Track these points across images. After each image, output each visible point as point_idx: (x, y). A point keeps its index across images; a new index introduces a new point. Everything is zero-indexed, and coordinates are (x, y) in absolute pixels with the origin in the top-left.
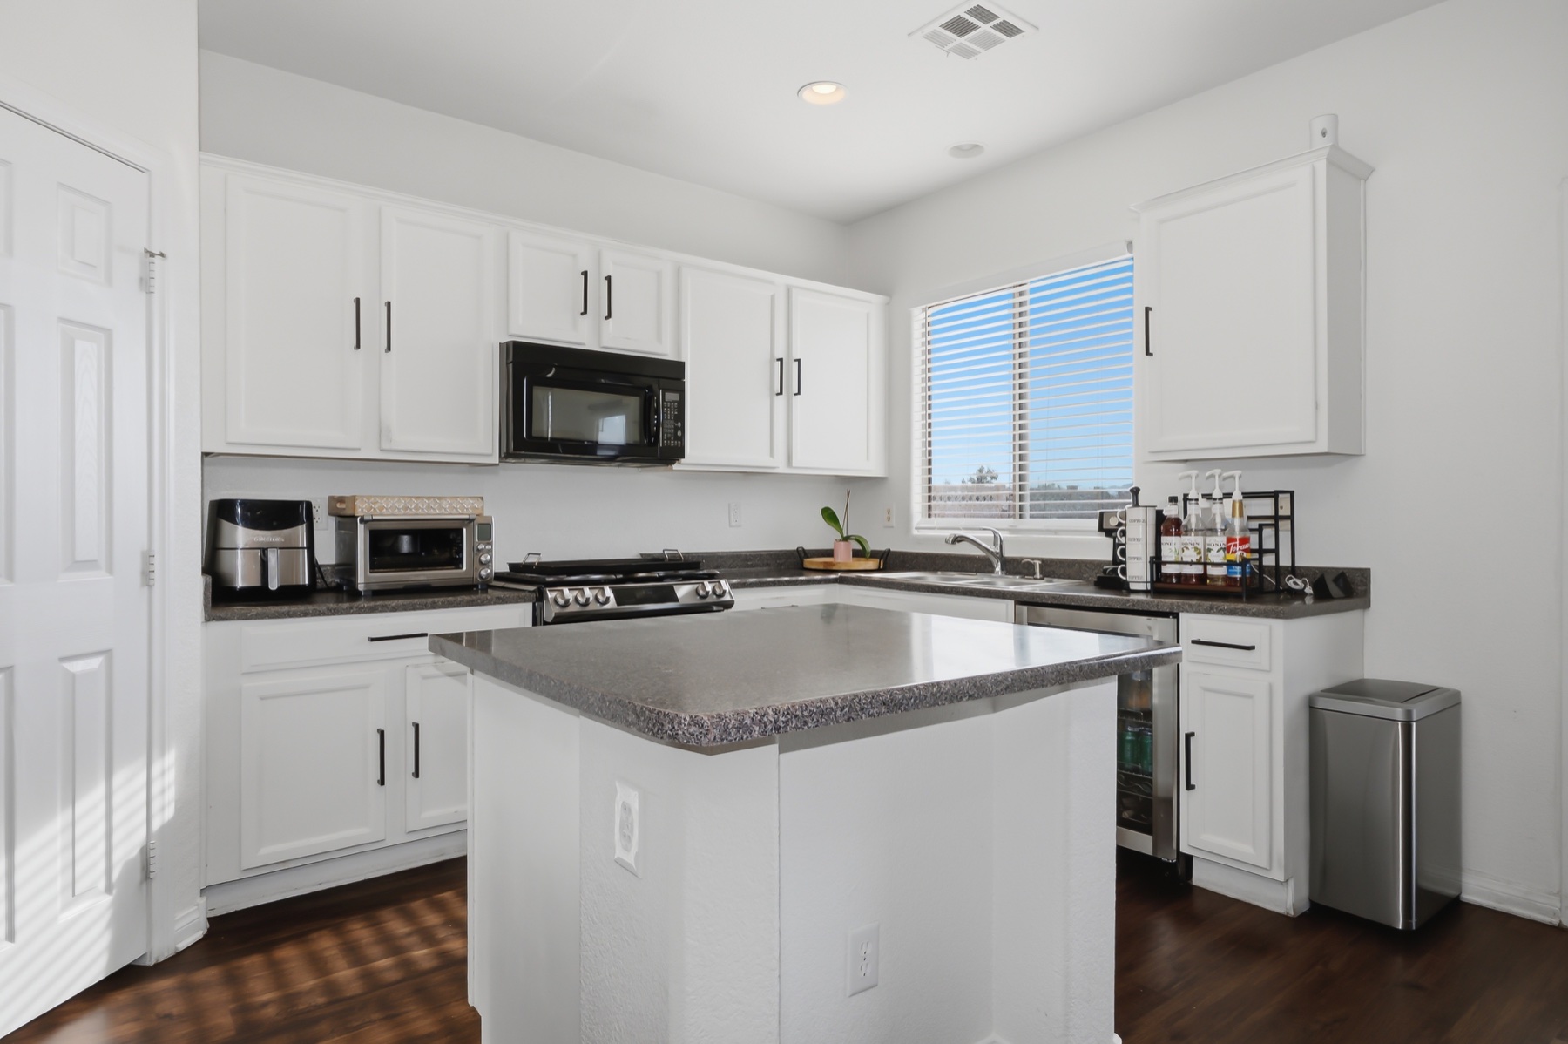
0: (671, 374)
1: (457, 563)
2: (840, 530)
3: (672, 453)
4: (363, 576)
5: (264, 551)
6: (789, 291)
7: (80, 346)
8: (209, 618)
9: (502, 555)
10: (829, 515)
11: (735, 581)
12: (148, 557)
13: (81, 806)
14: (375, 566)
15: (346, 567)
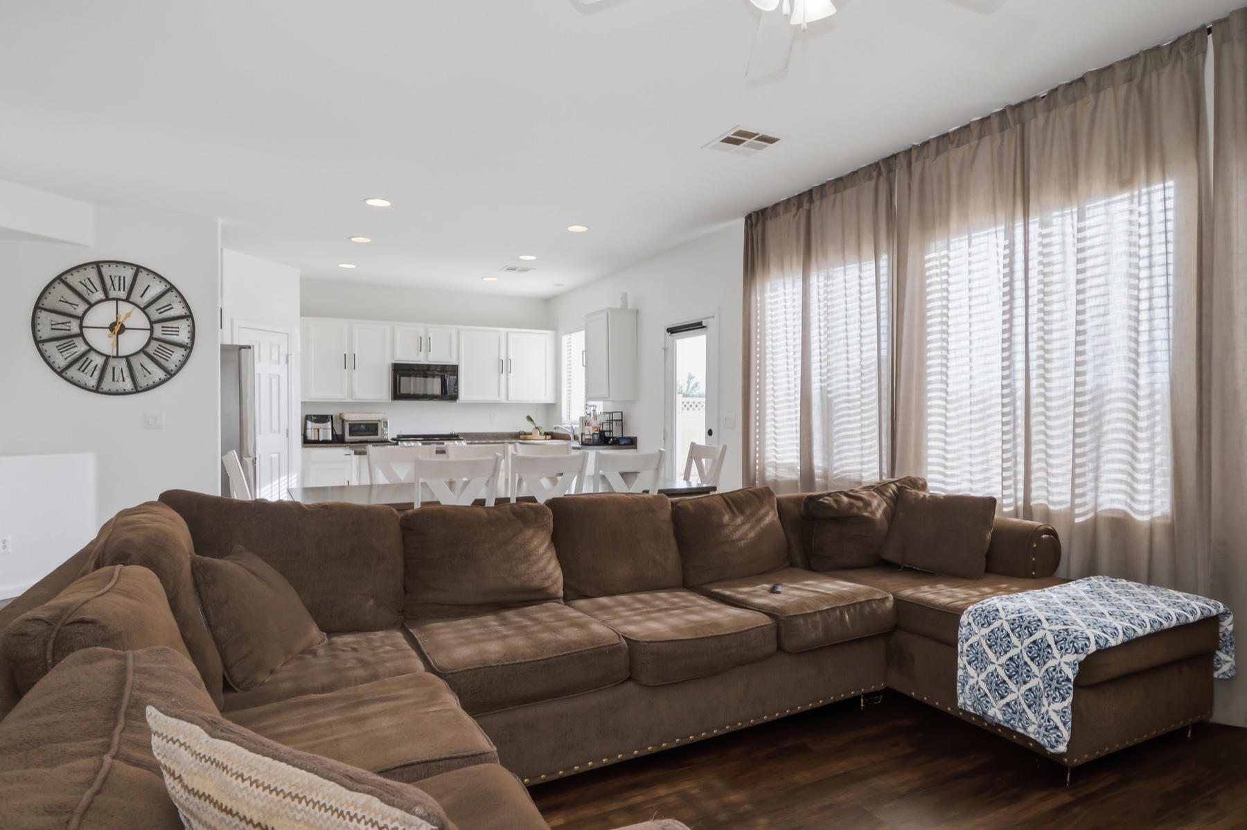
0: (454, 370)
1: (377, 435)
2: (535, 424)
3: (454, 398)
4: (348, 437)
5: (318, 430)
6: (507, 333)
7: (273, 380)
8: (303, 447)
9: (391, 434)
10: (529, 419)
11: (469, 442)
12: (288, 430)
13: (273, 483)
14: (350, 435)
15: (343, 435)
